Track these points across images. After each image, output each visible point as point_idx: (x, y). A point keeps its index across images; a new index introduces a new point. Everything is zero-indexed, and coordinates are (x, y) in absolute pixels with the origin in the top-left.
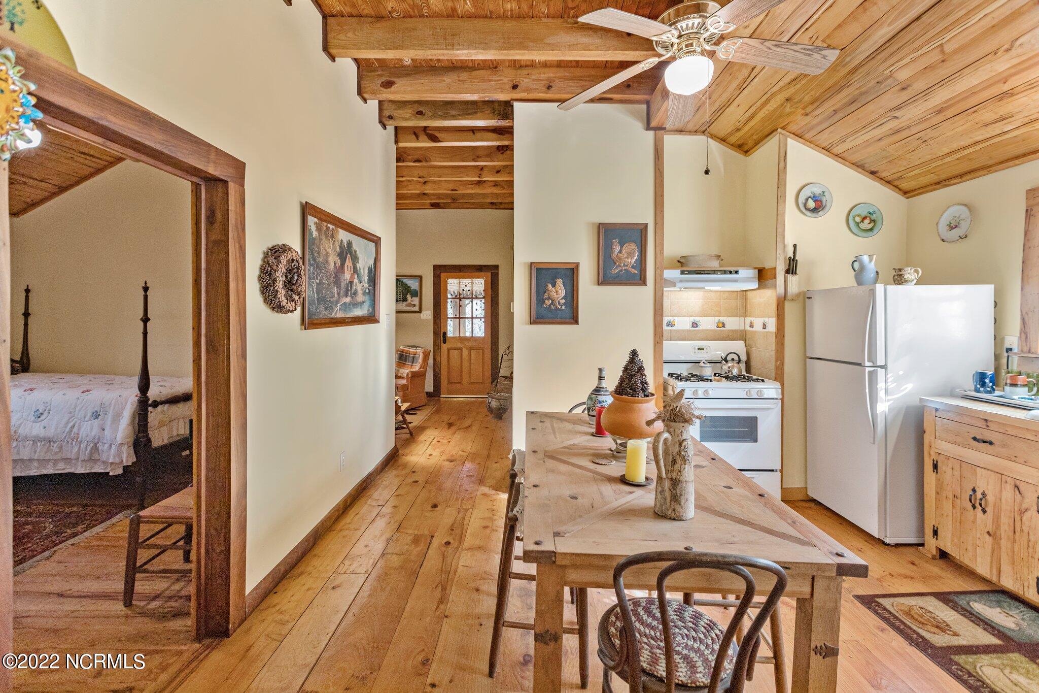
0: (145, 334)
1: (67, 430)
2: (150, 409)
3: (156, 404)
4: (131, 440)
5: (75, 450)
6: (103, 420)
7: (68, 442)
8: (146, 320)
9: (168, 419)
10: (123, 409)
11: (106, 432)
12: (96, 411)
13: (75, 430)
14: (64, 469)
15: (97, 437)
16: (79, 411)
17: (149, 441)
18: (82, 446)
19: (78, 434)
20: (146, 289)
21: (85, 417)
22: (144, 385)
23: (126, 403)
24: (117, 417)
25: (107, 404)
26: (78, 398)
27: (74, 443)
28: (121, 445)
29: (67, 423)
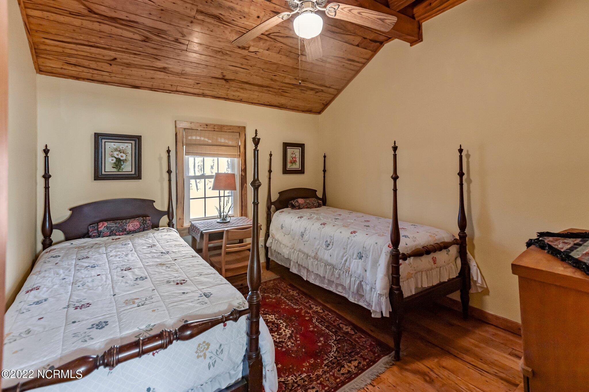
0: (395, 190)
1: (343, 262)
2: (401, 261)
3: (405, 257)
4: (387, 291)
5: (348, 282)
6: (365, 261)
7: (343, 272)
8: (395, 178)
9: (414, 272)
10: (379, 256)
11: (368, 273)
12: (360, 253)
13: (347, 263)
14: (341, 293)
15: (361, 276)
16: (350, 249)
17: (401, 293)
18: (352, 279)
19: (349, 268)
20: (395, 148)
21: (353, 255)
22: (396, 240)
23: (381, 251)
24: (375, 262)
25: (368, 248)
26: (348, 238)
27: (347, 274)
28: (380, 295)
29: (343, 256)
